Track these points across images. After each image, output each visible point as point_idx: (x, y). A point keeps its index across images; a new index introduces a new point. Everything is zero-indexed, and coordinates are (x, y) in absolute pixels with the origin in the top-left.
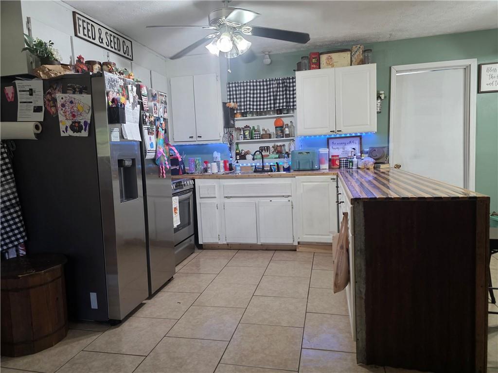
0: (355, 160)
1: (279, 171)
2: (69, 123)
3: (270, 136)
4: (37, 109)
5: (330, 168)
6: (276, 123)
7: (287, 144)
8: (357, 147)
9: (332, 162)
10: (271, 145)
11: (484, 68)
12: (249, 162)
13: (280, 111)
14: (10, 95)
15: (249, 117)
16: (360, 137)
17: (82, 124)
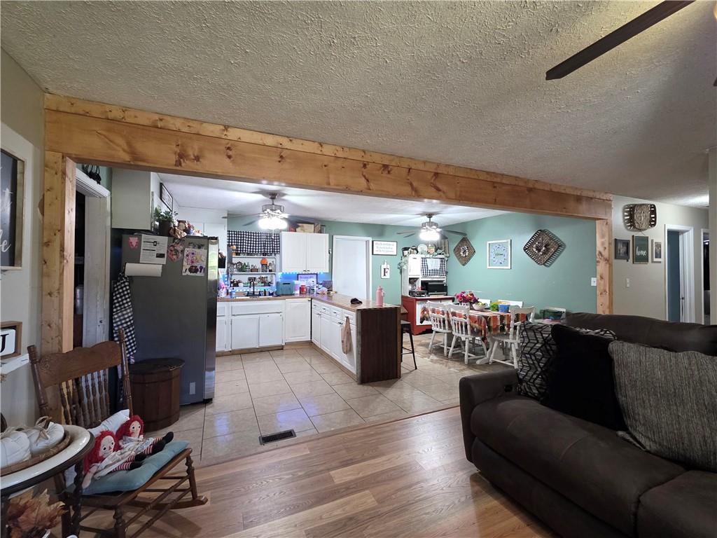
0: (315, 288)
1: (265, 295)
2: (188, 267)
3: (257, 270)
4: (161, 256)
5: (300, 293)
6: (261, 261)
7: (269, 276)
8: (315, 280)
9: (302, 289)
10: (257, 277)
11: (375, 242)
12: (241, 288)
13: (265, 254)
14: (134, 244)
15: (242, 256)
16: (317, 274)
17: (198, 267)
